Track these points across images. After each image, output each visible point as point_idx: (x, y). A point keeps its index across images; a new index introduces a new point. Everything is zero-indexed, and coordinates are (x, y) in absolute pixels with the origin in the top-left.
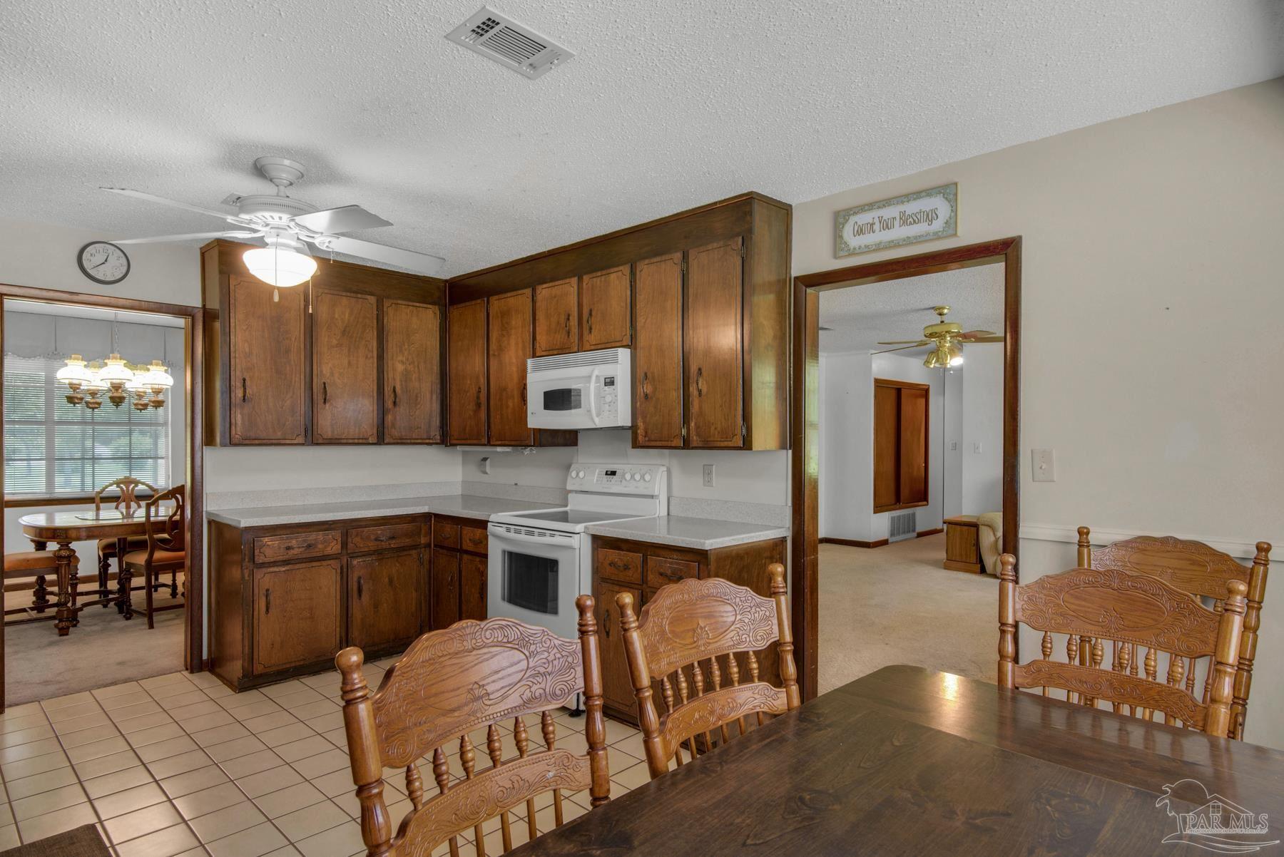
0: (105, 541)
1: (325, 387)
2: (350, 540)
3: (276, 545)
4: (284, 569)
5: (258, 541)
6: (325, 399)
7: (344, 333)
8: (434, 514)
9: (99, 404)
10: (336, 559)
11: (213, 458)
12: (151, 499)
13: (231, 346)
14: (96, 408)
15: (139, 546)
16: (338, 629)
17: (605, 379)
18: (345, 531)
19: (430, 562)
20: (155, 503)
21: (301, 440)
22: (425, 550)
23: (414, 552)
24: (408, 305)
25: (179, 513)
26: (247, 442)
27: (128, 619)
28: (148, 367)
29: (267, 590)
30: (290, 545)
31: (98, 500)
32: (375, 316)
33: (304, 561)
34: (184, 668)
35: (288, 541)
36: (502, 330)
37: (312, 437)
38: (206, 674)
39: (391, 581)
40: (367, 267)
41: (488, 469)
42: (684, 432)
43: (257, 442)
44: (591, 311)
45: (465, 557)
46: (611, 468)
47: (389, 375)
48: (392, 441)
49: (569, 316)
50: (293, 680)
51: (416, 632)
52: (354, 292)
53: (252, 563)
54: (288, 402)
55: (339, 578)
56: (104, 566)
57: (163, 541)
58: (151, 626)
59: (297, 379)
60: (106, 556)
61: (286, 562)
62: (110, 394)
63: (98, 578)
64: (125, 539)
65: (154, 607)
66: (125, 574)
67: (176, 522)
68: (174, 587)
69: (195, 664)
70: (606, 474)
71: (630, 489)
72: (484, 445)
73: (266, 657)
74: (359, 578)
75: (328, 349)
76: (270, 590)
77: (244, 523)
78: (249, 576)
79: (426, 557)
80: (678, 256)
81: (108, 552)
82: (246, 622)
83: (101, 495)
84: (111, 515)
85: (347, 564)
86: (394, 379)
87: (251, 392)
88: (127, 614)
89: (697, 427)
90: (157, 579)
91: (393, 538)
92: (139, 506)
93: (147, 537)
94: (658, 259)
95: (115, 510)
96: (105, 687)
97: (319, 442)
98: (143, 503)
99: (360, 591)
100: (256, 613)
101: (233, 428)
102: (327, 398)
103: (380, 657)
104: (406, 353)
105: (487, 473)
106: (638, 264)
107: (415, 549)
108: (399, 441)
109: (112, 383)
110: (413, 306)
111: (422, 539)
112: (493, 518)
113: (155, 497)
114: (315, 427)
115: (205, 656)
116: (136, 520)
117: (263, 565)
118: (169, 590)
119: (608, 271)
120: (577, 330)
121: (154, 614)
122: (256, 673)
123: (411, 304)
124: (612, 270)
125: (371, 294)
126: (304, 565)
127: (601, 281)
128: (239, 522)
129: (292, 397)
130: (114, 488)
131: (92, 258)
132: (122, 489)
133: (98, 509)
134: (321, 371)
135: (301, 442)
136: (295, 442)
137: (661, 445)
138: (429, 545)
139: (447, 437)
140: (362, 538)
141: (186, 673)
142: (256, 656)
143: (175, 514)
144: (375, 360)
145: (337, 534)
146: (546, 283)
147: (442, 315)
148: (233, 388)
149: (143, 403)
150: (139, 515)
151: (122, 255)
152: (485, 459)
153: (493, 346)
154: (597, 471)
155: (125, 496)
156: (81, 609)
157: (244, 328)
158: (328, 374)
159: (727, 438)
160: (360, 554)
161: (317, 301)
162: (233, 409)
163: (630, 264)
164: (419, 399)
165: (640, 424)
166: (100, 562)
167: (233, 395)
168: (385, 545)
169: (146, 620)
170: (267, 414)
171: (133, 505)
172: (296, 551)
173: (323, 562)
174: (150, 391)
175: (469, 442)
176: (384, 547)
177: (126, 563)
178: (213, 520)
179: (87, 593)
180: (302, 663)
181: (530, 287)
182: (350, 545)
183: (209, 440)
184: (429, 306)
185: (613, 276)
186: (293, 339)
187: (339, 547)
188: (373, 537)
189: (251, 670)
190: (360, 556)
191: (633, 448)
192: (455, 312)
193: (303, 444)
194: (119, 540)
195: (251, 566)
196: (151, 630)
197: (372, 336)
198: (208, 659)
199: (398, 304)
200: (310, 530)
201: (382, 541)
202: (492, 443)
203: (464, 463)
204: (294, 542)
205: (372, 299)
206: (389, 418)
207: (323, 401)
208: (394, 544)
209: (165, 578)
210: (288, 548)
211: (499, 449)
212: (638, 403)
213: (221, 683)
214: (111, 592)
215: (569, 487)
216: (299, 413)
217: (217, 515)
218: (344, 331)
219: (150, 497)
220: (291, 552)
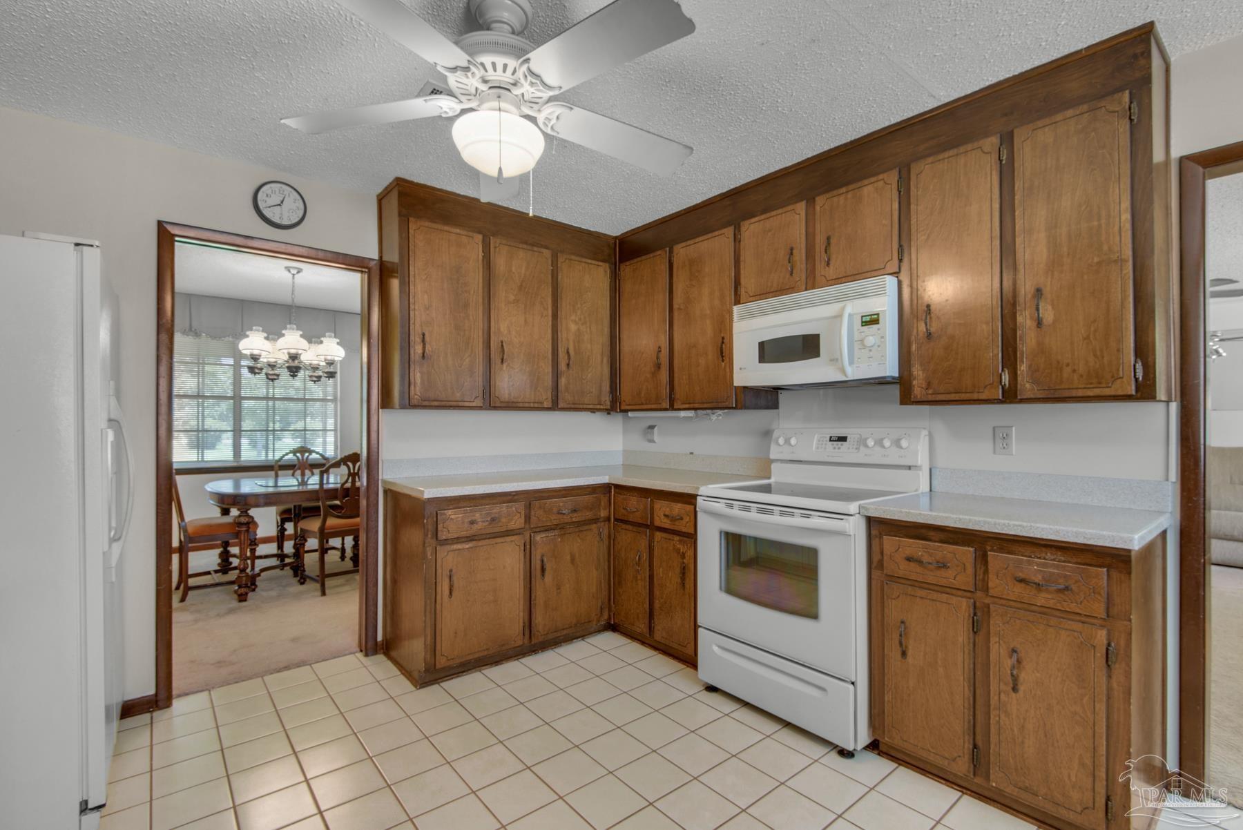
0: (282, 508)
1: (502, 346)
2: (533, 513)
3: (459, 519)
4: (467, 546)
5: (442, 514)
6: (502, 360)
7: (520, 288)
8: (613, 484)
9: (278, 375)
10: (520, 534)
11: (390, 421)
12: (324, 467)
13: (411, 297)
14: (275, 379)
15: (313, 512)
16: (521, 614)
17: (862, 317)
18: (528, 503)
19: (609, 537)
20: (327, 471)
21: (478, 403)
22: (604, 525)
23: (594, 526)
24: (581, 262)
25: (350, 480)
26: (426, 403)
27: (302, 583)
28: (322, 339)
29: (451, 571)
30: (473, 518)
31: (276, 468)
32: (550, 272)
33: (488, 536)
34: (358, 650)
35: (472, 514)
36: (691, 280)
37: (490, 401)
38: (381, 658)
39: (573, 560)
40: (541, 218)
41: (656, 438)
42: (1006, 378)
43: (436, 403)
44: (828, 238)
45: (658, 535)
46: (841, 433)
47: (562, 335)
48: (566, 406)
49: (792, 249)
50: (475, 672)
51: (597, 615)
52: (530, 244)
53: (435, 540)
54: (467, 360)
55: (522, 555)
56: (282, 530)
57: (334, 507)
58: (324, 594)
59: (475, 336)
60: (283, 521)
61: (470, 539)
62: (287, 365)
63: (276, 539)
64: (300, 506)
65: (326, 573)
66: (300, 540)
67: (348, 489)
68: (343, 550)
69: (371, 646)
70: (830, 440)
71: (876, 456)
72: (666, 409)
73: (449, 649)
74: (543, 556)
75: (506, 305)
76: (454, 571)
77: (429, 493)
78: (432, 555)
79: (606, 532)
80: (992, 142)
81: (285, 517)
82: (428, 608)
83: (280, 463)
84: (289, 483)
85: (531, 540)
86: (568, 340)
87: (430, 349)
88: (301, 578)
89: (1033, 370)
90: (327, 542)
91: (575, 511)
92: (313, 474)
93: (320, 504)
94: (952, 152)
95: (292, 477)
96: (278, 672)
97: (497, 405)
98: (317, 471)
99: (543, 570)
100: (439, 597)
101: (412, 387)
102: (505, 358)
103: (561, 643)
104: (579, 312)
105: (654, 442)
106: (913, 166)
107: (595, 523)
108: (573, 406)
109: (289, 354)
110: (585, 262)
111: (602, 511)
112: (703, 490)
113: (327, 466)
114: (492, 389)
115: (380, 638)
116: (310, 487)
117: (446, 542)
118: (338, 553)
119: (859, 184)
120: (803, 266)
121: (326, 579)
122: (438, 666)
123: (584, 260)
124: (866, 182)
125: (546, 248)
126: (487, 542)
127: (846, 199)
128: (422, 492)
129: (470, 356)
130: (291, 456)
131: (267, 199)
132: (297, 457)
133: (277, 476)
134: (499, 329)
135: (479, 405)
136: (474, 404)
137: (957, 398)
138: (608, 519)
139: (616, 402)
140: (545, 511)
141: (360, 655)
142: (438, 647)
143: (346, 482)
144: (550, 319)
145: (520, 506)
146: (754, 216)
147: (612, 274)
148: (412, 343)
149: (316, 375)
150: (313, 481)
151: (299, 197)
152: (652, 427)
153: (678, 300)
154: (816, 437)
155: (301, 464)
156: (259, 575)
157: (424, 278)
158: (506, 332)
159: (1100, 383)
160: (542, 529)
161: (495, 252)
162: (412, 366)
163: (897, 169)
164: (591, 362)
165: (917, 371)
166: (278, 526)
167: (412, 352)
168: (567, 519)
169: (318, 586)
170: (446, 373)
171: (307, 472)
172: (479, 526)
173: (506, 538)
174: (324, 364)
175: (645, 407)
176: (566, 521)
177: (301, 529)
178: (389, 489)
179: (266, 557)
180: (486, 653)
181: (730, 225)
182: (533, 519)
183: (386, 402)
184: (600, 263)
185: (866, 190)
186: (472, 292)
187: (523, 521)
188: (555, 510)
189: (433, 662)
190: (543, 531)
191: (902, 403)
192: (627, 269)
193: (480, 408)
194: (295, 506)
195: (434, 542)
196: (324, 598)
197: (547, 292)
198: (383, 640)
199: (571, 260)
200: (494, 501)
201: (564, 514)
202: (675, 407)
203: (625, 432)
204: (478, 515)
205: (547, 253)
206: (563, 381)
207: (500, 361)
208: (576, 518)
209: (335, 542)
210: (472, 523)
211: (683, 414)
212: (914, 346)
213: (399, 673)
214: (287, 556)
215: (772, 457)
216: (477, 374)
217: (394, 484)
218: (521, 286)
219: (323, 465)
220: (475, 527)
